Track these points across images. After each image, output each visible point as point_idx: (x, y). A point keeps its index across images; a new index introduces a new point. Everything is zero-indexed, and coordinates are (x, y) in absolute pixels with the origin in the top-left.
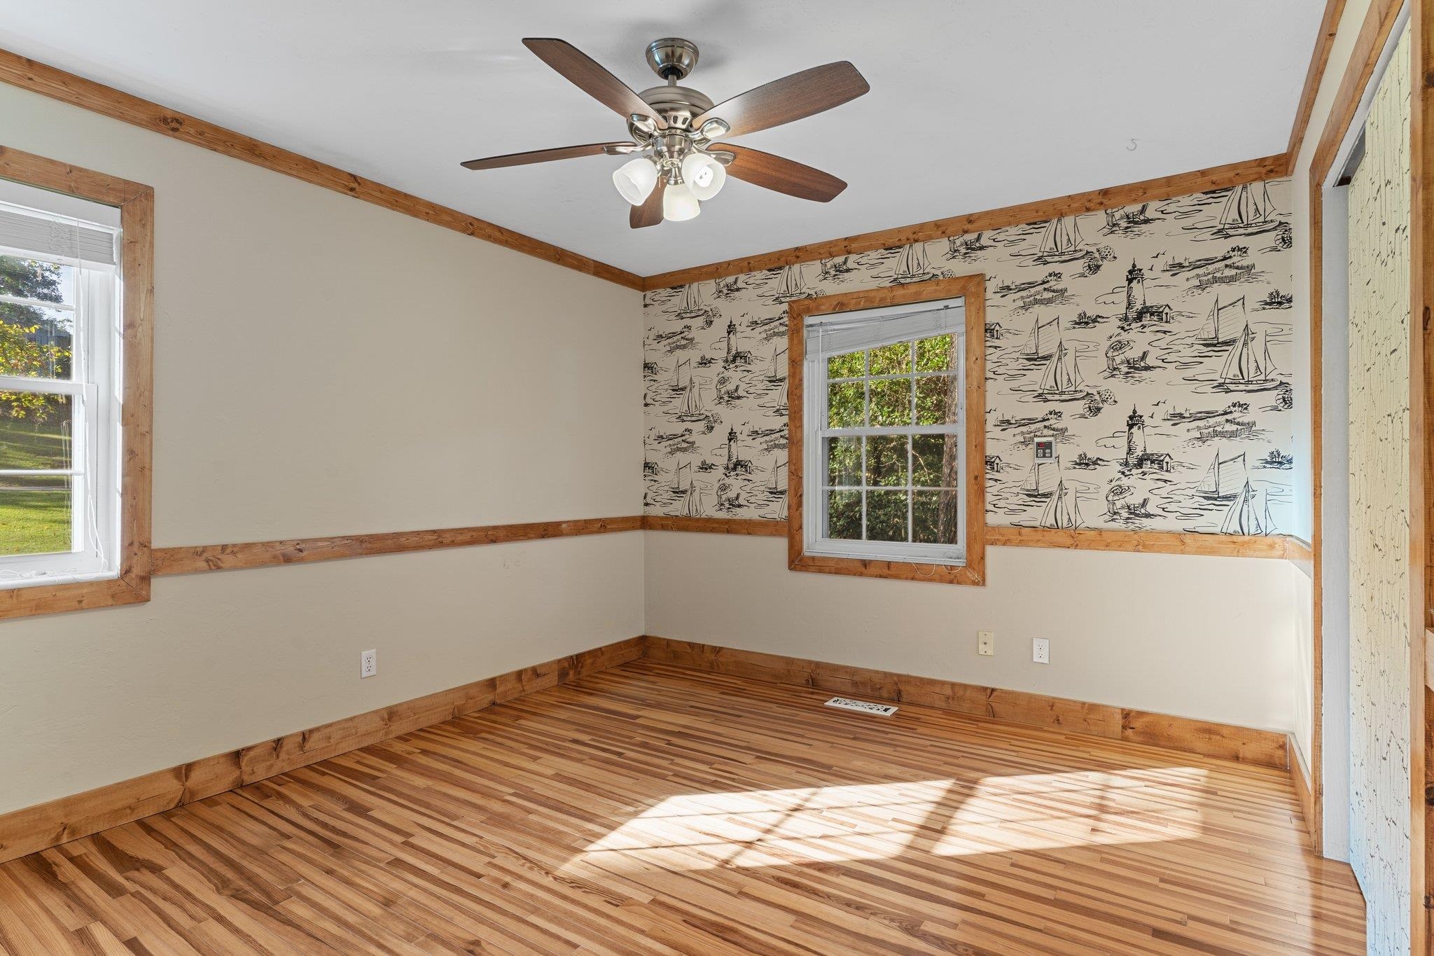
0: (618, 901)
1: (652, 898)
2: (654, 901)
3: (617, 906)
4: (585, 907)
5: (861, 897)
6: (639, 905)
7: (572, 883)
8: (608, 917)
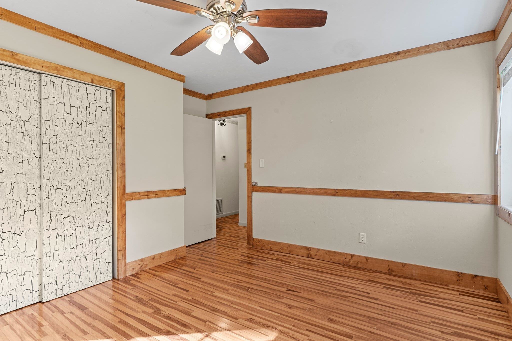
0: (249, 320)
1: (238, 320)
2: (237, 319)
3: (250, 318)
4: (261, 318)
5: (163, 321)
6: (242, 318)
7: (269, 327)
8: (252, 315)
